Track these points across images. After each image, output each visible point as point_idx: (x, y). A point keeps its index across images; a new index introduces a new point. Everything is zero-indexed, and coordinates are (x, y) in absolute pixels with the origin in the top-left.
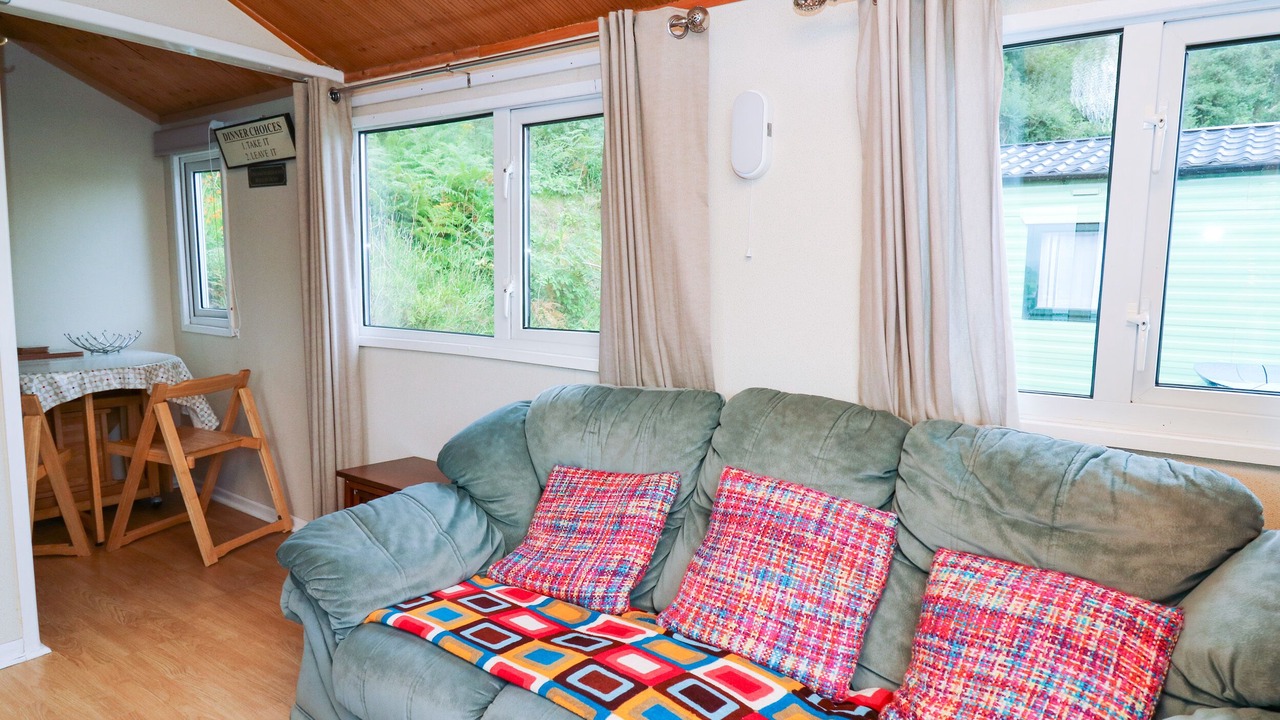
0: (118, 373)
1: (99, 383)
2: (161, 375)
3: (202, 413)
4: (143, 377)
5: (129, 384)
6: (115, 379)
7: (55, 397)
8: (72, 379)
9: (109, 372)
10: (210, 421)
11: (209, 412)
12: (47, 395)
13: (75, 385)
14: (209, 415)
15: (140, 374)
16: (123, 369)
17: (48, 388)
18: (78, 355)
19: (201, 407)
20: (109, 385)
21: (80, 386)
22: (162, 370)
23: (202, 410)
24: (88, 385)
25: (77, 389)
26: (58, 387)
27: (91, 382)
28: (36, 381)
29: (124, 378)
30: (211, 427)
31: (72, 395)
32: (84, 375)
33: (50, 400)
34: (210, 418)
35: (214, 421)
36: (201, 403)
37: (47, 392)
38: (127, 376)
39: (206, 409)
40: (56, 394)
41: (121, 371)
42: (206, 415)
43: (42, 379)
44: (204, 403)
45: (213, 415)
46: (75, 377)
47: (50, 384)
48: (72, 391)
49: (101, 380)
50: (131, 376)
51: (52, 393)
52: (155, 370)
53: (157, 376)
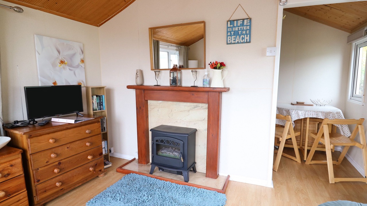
0: (316, 113)
1: (310, 115)
2: (331, 115)
3: (345, 130)
4: (324, 115)
5: (319, 116)
6: (315, 114)
7: (297, 117)
8: (303, 113)
9: (313, 112)
10: (347, 133)
11: (348, 130)
12: (295, 116)
13: (303, 114)
14: (348, 131)
15: (323, 114)
16: (318, 112)
17: (296, 114)
18: (312, 105)
19: (345, 128)
20: (312, 116)
21: (304, 115)
22: (331, 114)
23: (345, 129)
24: (306, 115)
25: (303, 116)
26: (299, 114)
27: (307, 114)
28: (293, 112)
29: (318, 115)
30: (348, 135)
31: (302, 117)
32: (306, 112)
33: (296, 117)
34: (348, 132)
35: (349, 134)
36: (345, 127)
37: (296, 115)
38: (319, 114)
39: (346, 129)
40: (298, 116)
41: (317, 112)
42: (346, 131)
43: (295, 111)
44: (346, 127)
45: (349, 132)
46: (303, 112)
47: (297, 113)
48: (302, 116)
49: (311, 114)
50: (320, 114)
51: (297, 116)
52: (329, 113)
53: (329, 115)
